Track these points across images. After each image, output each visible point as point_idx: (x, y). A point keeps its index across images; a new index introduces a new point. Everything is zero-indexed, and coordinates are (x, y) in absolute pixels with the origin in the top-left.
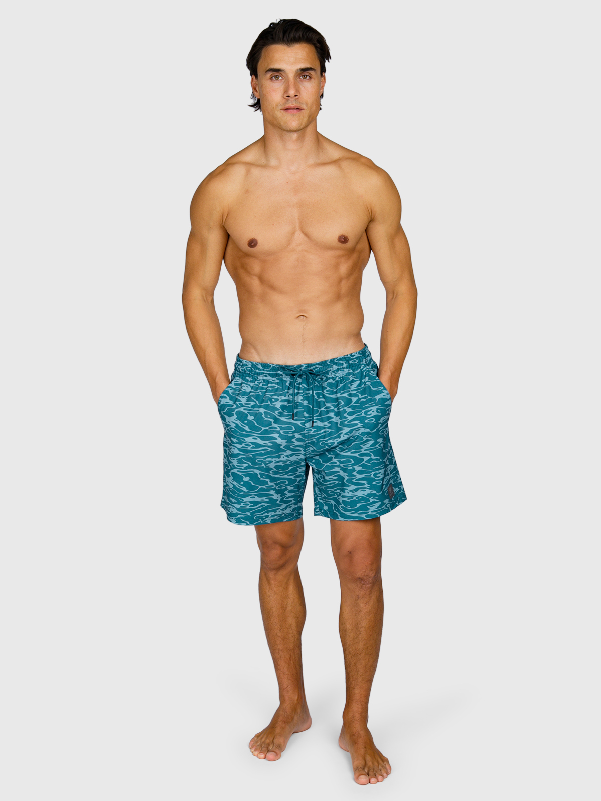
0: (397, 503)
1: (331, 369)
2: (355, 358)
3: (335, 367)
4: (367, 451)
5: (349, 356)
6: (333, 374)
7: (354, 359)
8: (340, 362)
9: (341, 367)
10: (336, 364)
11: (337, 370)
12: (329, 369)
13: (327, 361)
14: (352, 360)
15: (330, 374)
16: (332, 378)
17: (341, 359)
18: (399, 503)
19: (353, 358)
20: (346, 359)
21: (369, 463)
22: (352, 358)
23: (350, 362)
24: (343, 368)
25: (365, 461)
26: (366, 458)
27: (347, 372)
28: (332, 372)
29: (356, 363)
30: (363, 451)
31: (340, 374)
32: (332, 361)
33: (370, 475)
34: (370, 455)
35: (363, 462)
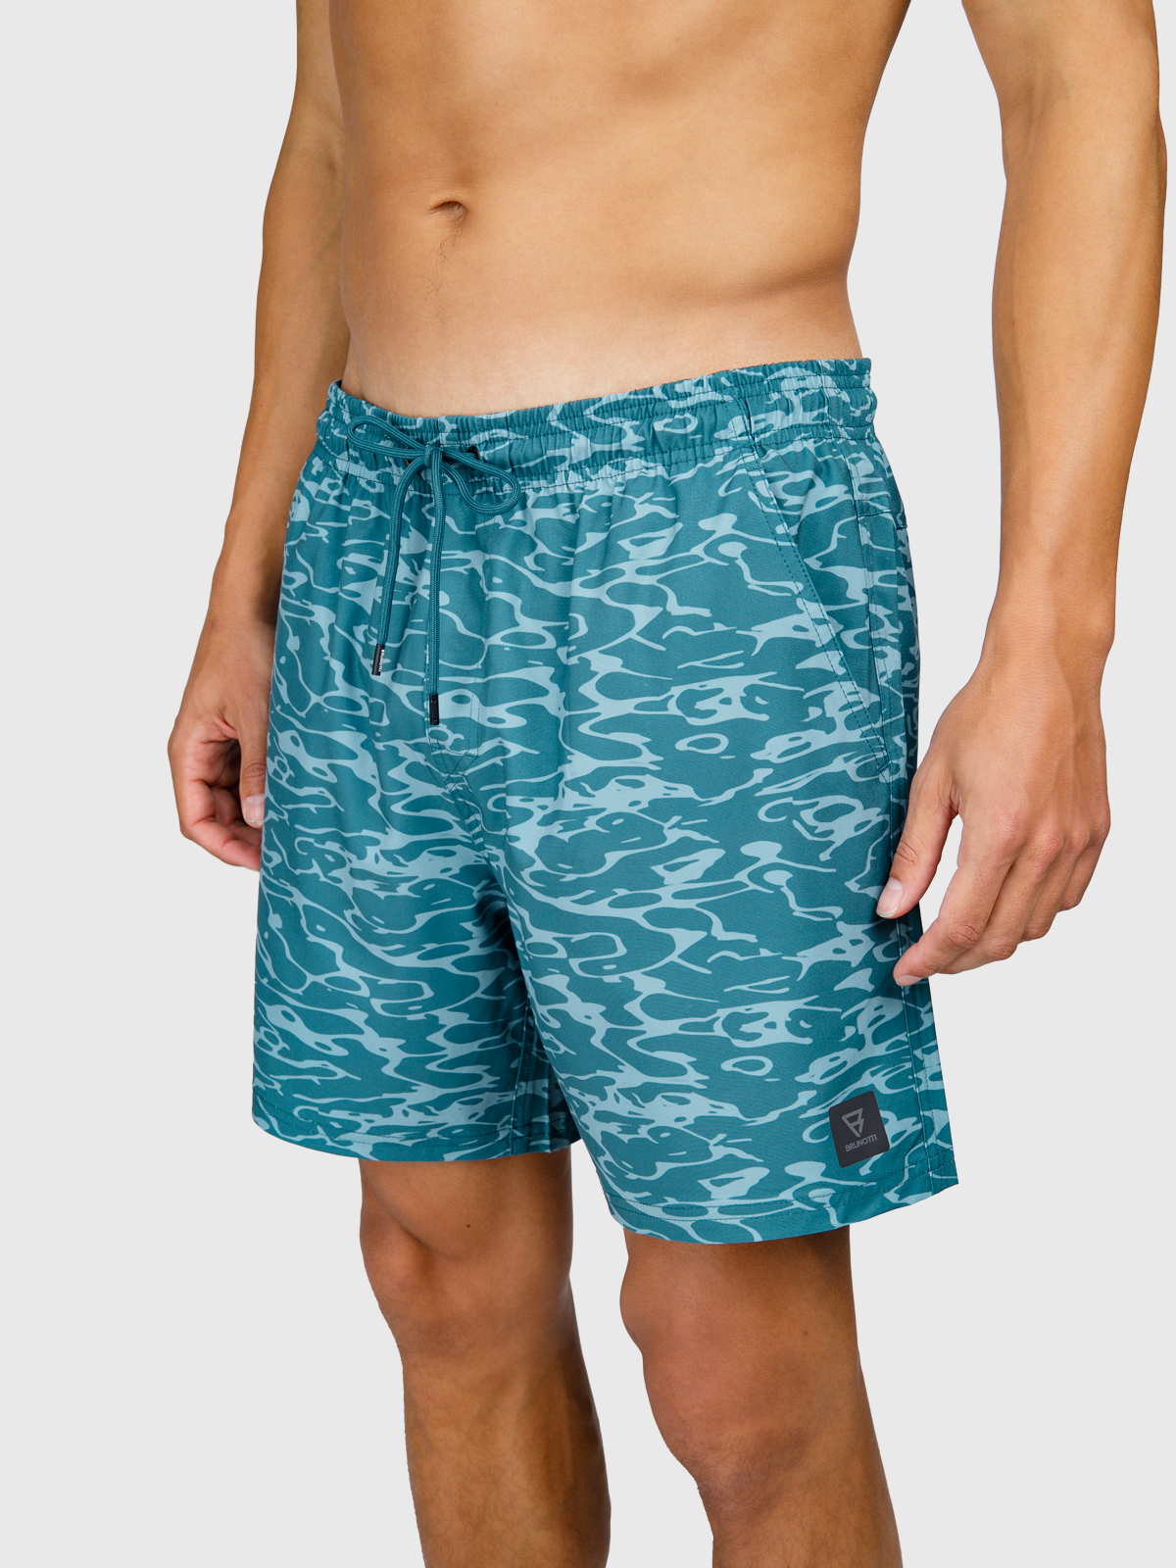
0: (892, 1196)
1: (565, 452)
2: (693, 409)
3: (581, 446)
4: (691, 904)
5: (658, 393)
6: (574, 477)
7: (683, 411)
8: (610, 421)
9: (614, 447)
10: (589, 429)
11: (595, 461)
12: (558, 453)
13: (548, 409)
14: (673, 412)
15: (560, 478)
16: (571, 497)
17: (617, 408)
18: (904, 1193)
19: (682, 404)
20: (642, 407)
21: (704, 965)
22: (673, 404)
23: (659, 426)
24: (620, 453)
25: (678, 951)
26: (685, 939)
27: (634, 475)
28: (573, 467)
29: (691, 428)
30: (667, 901)
31: (605, 483)
32: (573, 413)
33: (709, 1026)
34: (706, 924)
35: (673, 957)
